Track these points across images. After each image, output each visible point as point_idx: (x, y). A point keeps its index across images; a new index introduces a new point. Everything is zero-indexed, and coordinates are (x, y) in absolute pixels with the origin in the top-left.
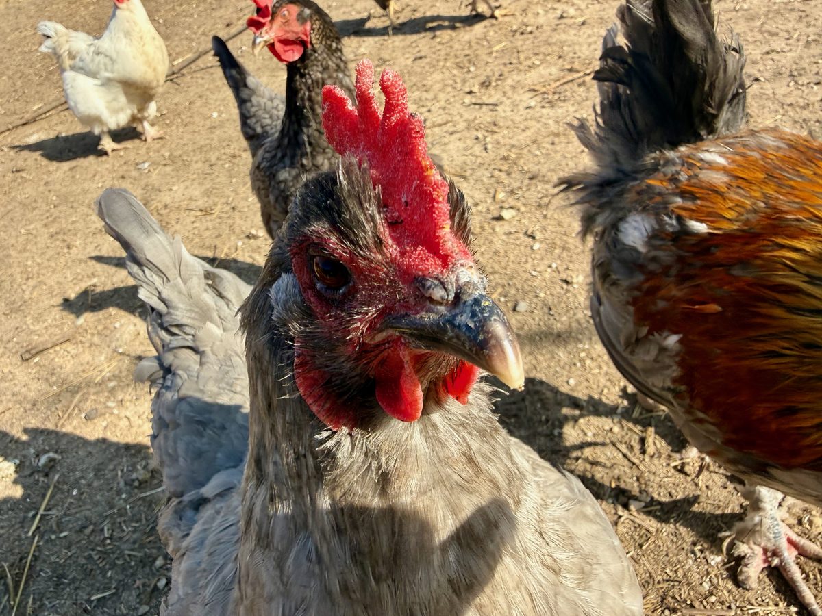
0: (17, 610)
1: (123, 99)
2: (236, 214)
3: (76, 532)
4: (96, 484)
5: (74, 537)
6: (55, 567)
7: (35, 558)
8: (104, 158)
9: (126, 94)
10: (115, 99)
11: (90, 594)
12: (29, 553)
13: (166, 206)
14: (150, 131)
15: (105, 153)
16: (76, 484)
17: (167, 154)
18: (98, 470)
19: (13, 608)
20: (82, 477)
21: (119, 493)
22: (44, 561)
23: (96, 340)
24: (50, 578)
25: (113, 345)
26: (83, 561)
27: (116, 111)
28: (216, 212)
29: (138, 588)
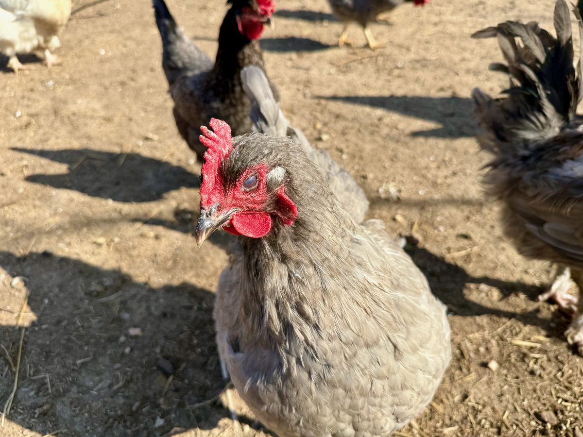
0: (19, 374)
1: (33, 31)
2: (132, 123)
3: (54, 325)
4: (62, 295)
5: (53, 328)
6: (42, 347)
7: (25, 342)
8: (11, 74)
9: (37, 27)
10: (26, 31)
11: (74, 360)
12: (19, 340)
13: (74, 114)
14: (51, 58)
15: (11, 70)
16: (45, 295)
17: (67, 77)
18: (61, 287)
19: (15, 373)
20: (50, 291)
21: (81, 300)
22: (33, 344)
23: (37, 203)
24: (40, 354)
25: (54, 206)
26: (63, 342)
27: (26, 40)
28: (116, 120)
29: (110, 354)
